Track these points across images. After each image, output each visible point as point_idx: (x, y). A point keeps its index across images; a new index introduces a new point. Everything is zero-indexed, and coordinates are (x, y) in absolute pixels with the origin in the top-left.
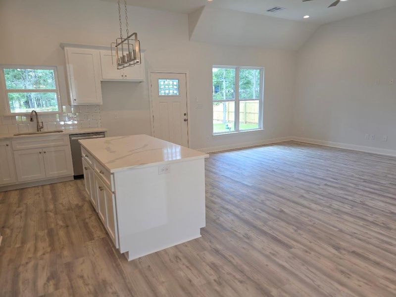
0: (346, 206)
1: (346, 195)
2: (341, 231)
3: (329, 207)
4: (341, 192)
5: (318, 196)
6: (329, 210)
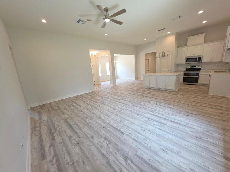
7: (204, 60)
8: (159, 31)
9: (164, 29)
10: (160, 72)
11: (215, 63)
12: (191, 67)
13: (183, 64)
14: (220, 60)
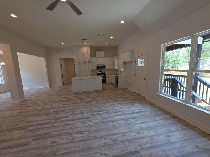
0: (52, 111)
1: (55, 116)
2: (50, 104)
3: (57, 108)
4: (58, 116)
5: (65, 110)
6: (56, 107)
7: (107, 67)
8: (82, 39)
9: (87, 40)
10: (80, 77)
11: (111, 69)
12: (100, 72)
13: (95, 70)
14: (112, 68)
